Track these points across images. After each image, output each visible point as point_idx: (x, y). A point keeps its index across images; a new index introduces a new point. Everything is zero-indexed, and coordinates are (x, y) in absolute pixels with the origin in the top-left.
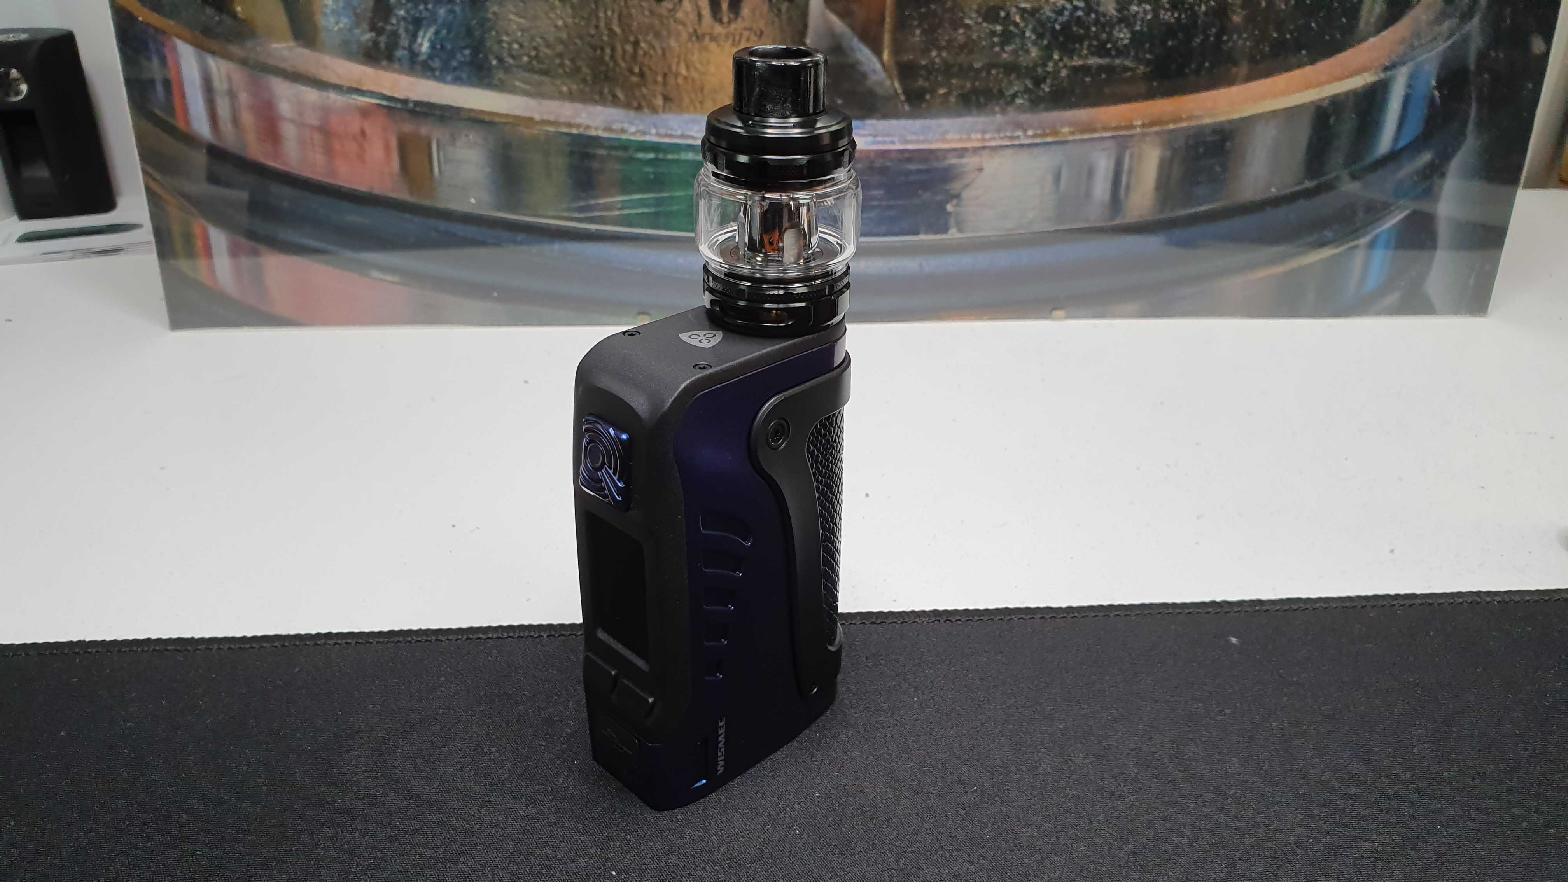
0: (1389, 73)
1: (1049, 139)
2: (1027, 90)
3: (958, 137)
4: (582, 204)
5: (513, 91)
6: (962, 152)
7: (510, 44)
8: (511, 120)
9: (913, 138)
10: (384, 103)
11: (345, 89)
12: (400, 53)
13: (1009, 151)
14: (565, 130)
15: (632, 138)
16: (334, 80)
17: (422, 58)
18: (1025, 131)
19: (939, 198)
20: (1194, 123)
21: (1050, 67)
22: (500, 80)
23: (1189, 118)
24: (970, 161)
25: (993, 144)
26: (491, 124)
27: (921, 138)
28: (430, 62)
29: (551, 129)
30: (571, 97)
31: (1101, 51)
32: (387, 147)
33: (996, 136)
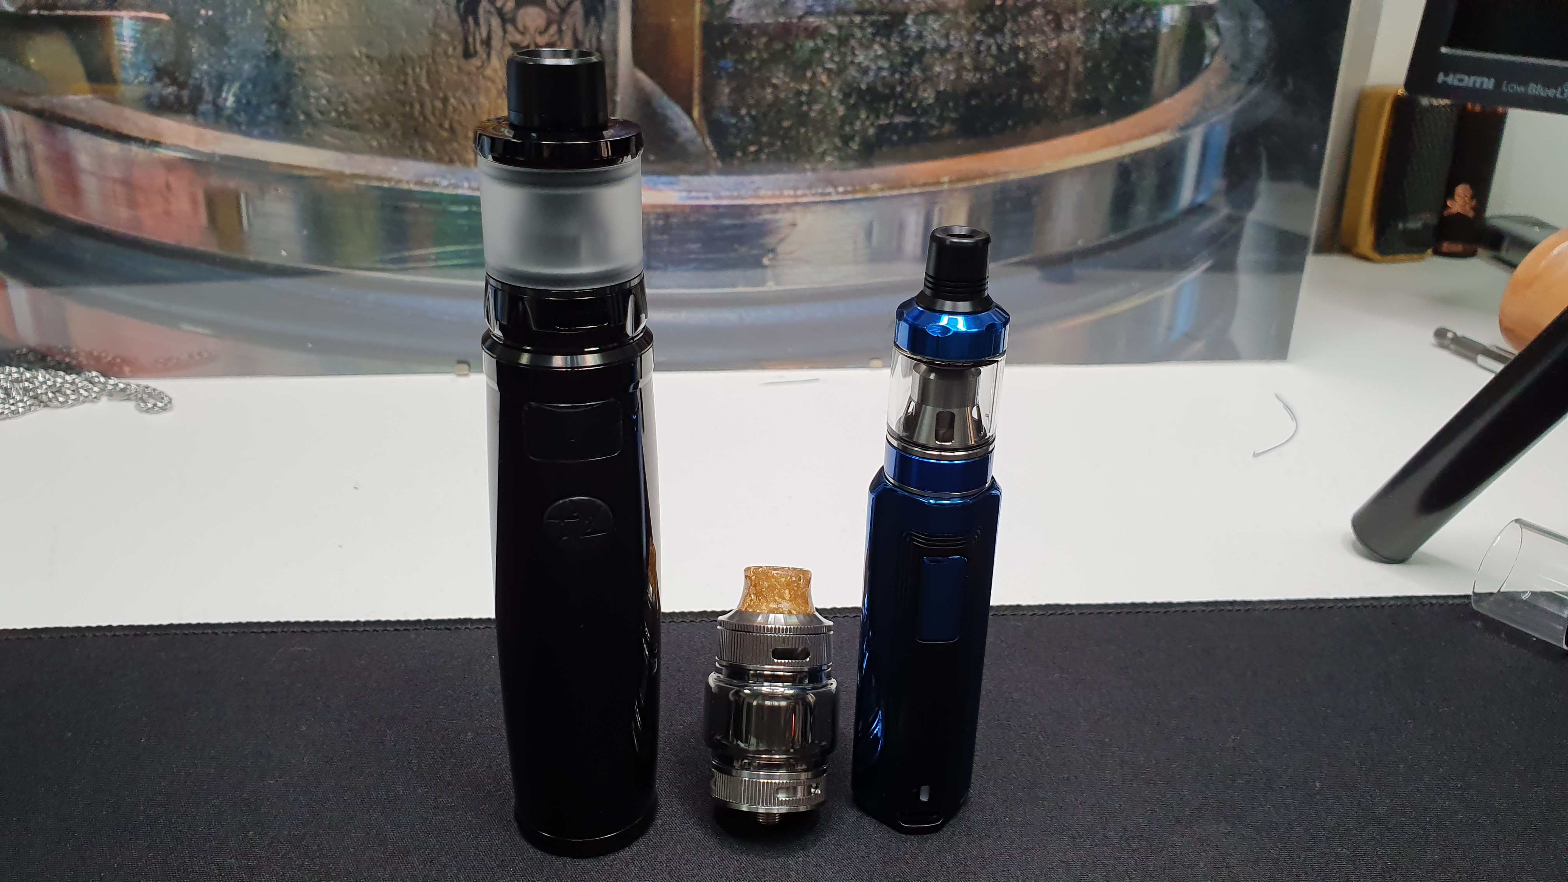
0: (1184, 133)
1: (859, 196)
2: (837, 148)
3: (770, 193)
4: (396, 255)
5: (323, 146)
6: (775, 208)
7: (317, 99)
8: (320, 174)
9: (727, 193)
10: (189, 157)
11: (147, 142)
12: (203, 107)
13: (821, 208)
14: (376, 183)
15: (445, 192)
16: (135, 133)
17: (228, 112)
18: (835, 187)
19: (755, 252)
20: (999, 179)
21: (858, 125)
22: (308, 134)
23: (995, 174)
24: (785, 217)
25: (805, 200)
26: (301, 178)
27: (735, 194)
28: (236, 117)
29: (362, 183)
30: (381, 151)
31: (907, 109)
32: (194, 201)
33: (808, 192)
